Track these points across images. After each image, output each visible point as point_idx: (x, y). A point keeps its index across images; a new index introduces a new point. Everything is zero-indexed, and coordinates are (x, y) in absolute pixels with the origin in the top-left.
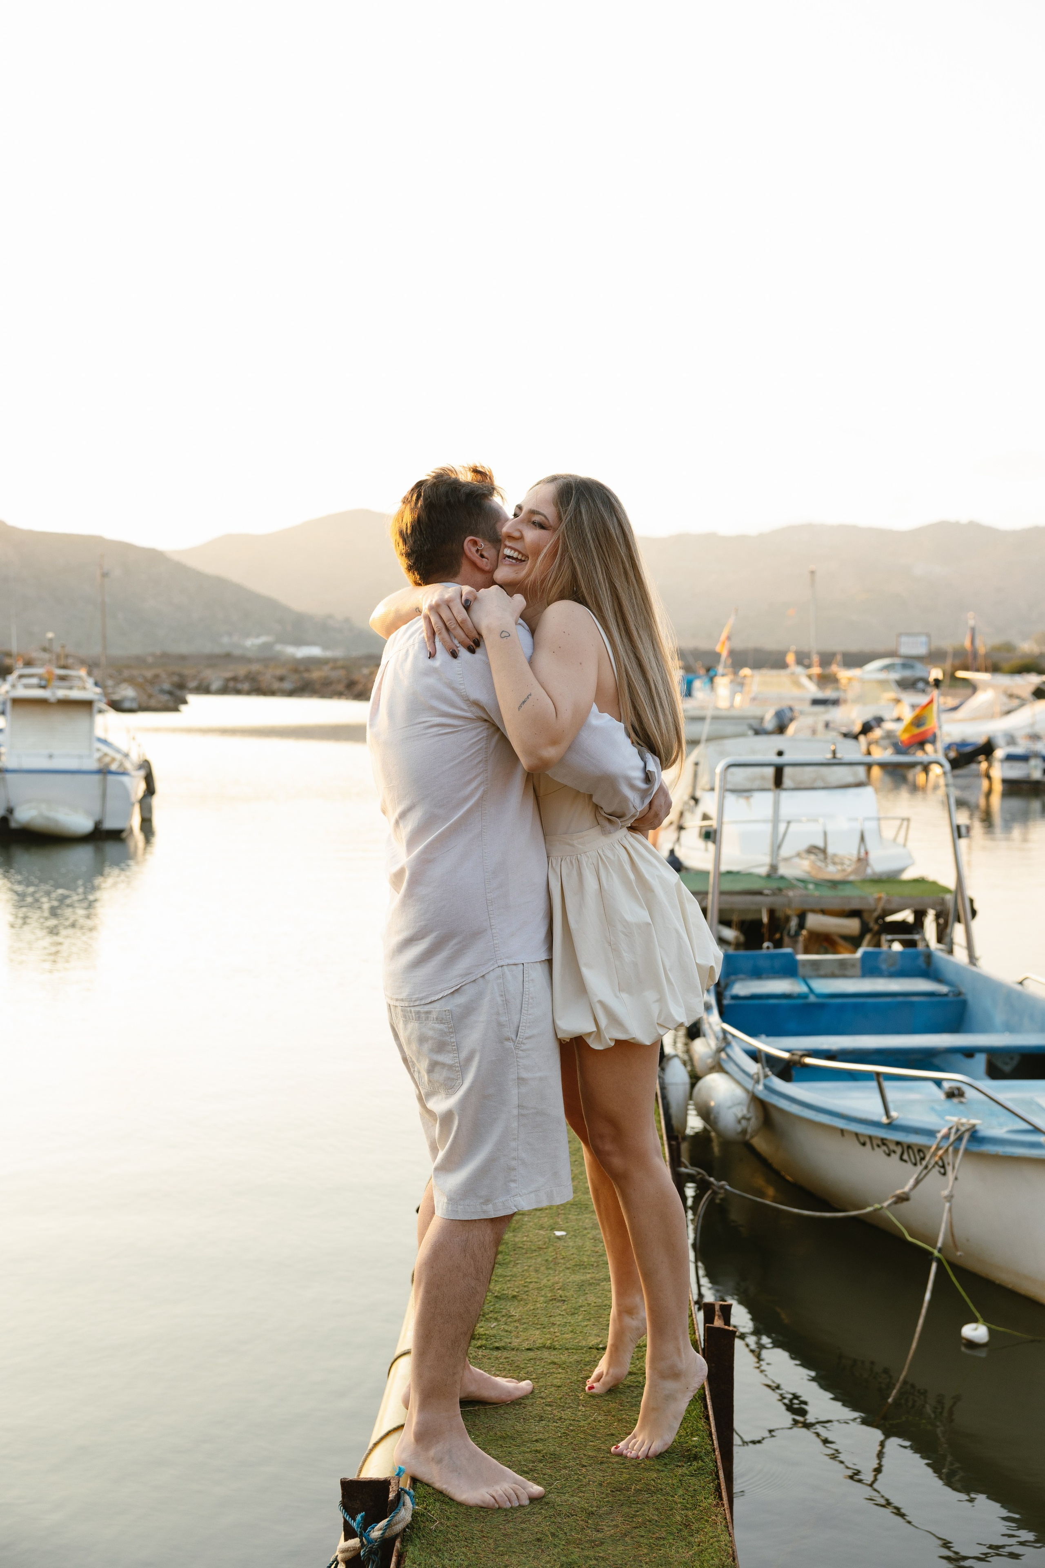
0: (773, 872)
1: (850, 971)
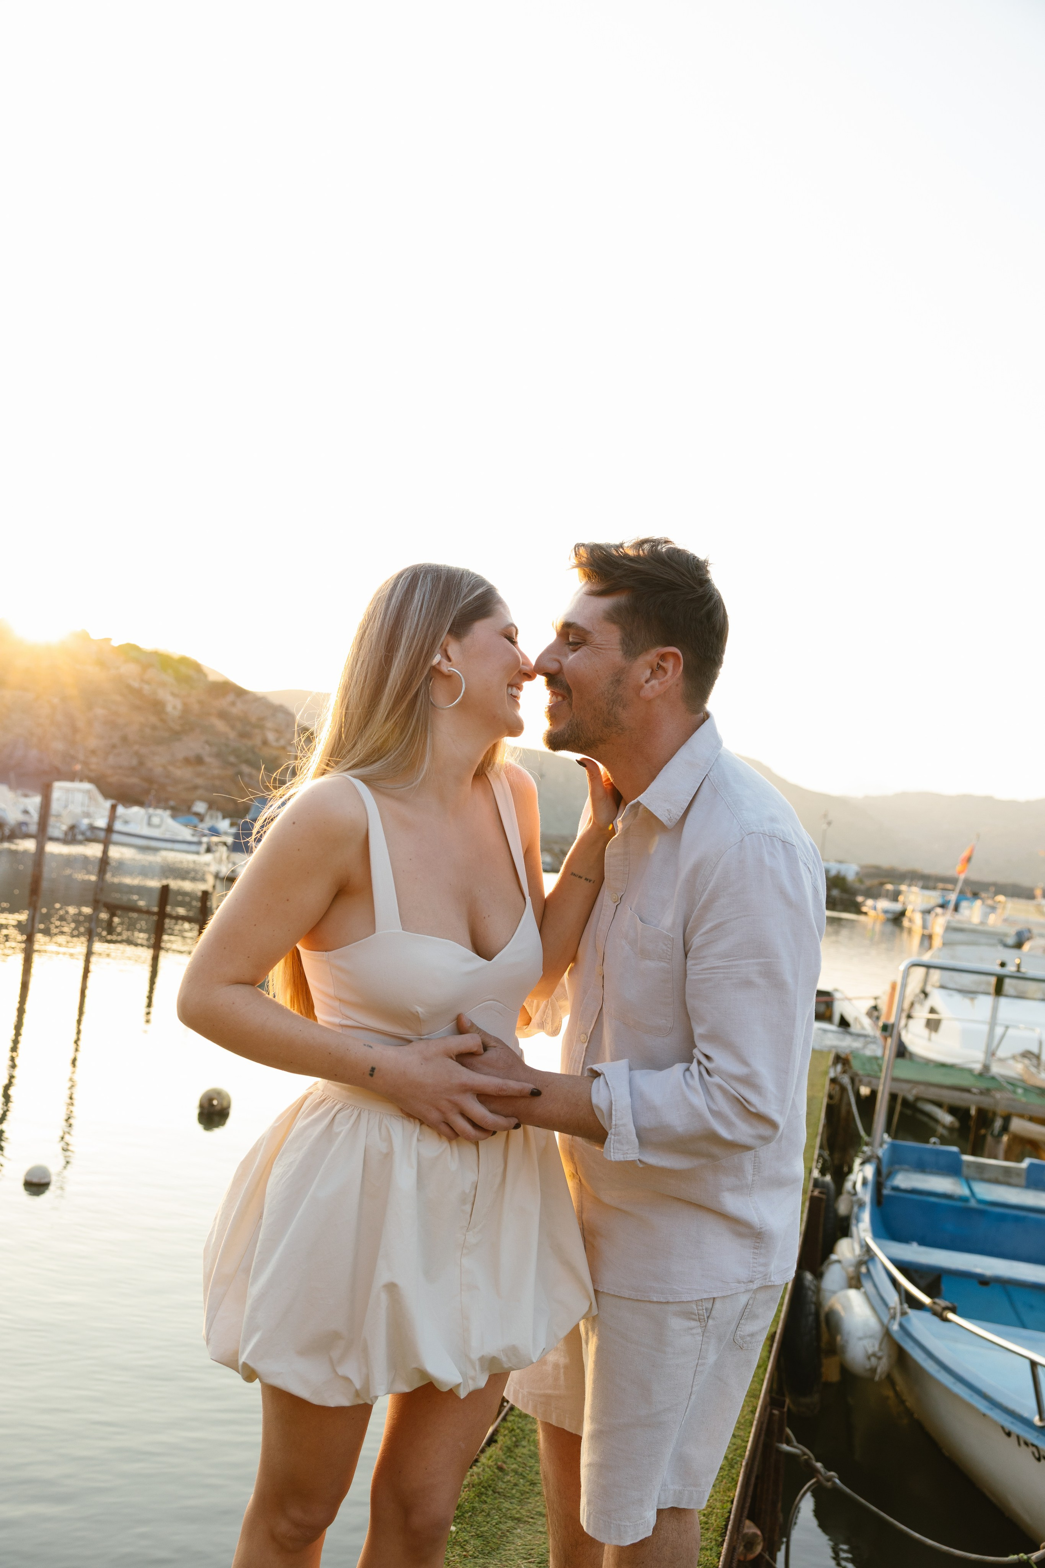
0: (985, 1073)
1: (1014, 1180)
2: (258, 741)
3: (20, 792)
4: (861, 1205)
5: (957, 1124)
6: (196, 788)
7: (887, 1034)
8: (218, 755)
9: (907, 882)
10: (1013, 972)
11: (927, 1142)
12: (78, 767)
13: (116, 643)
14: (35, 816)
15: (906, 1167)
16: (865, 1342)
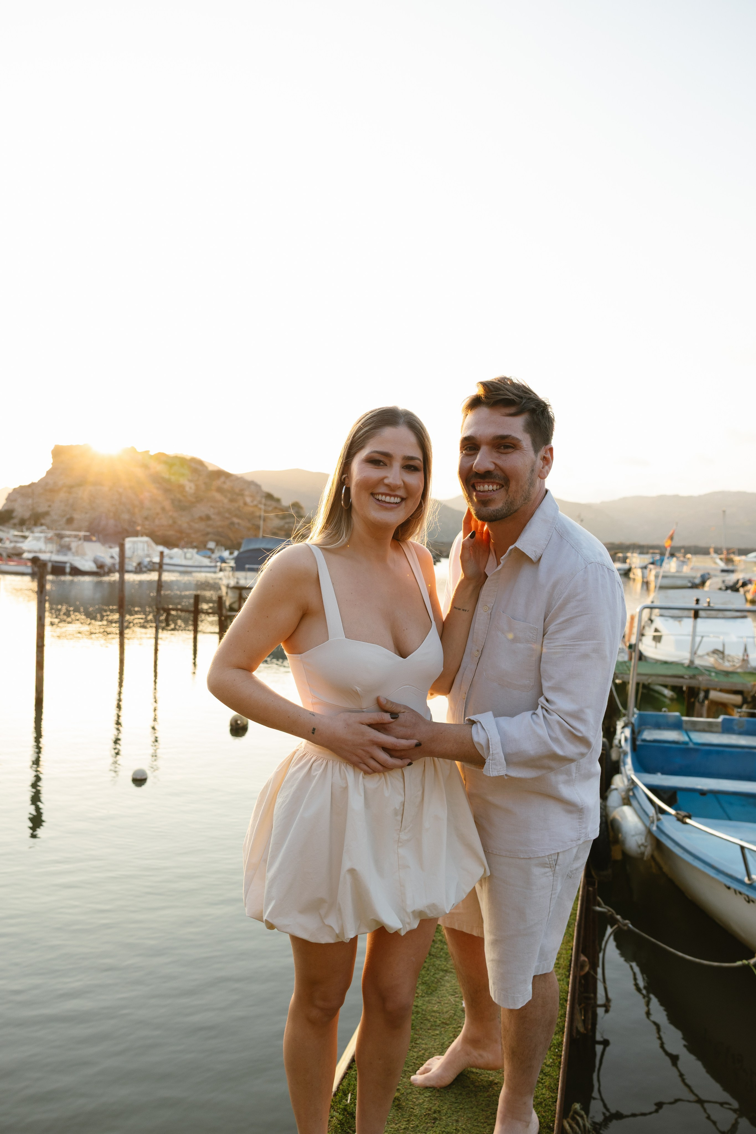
0: (691, 665)
1: (715, 729)
2: (241, 503)
3: (107, 546)
4: (625, 754)
5: (675, 696)
6: (208, 534)
7: (632, 650)
8: (219, 514)
9: (631, 551)
10: (706, 607)
11: (660, 711)
12: (139, 528)
13: (152, 453)
14: (117, 559)
15: (649, 727)
16: (636, 838)
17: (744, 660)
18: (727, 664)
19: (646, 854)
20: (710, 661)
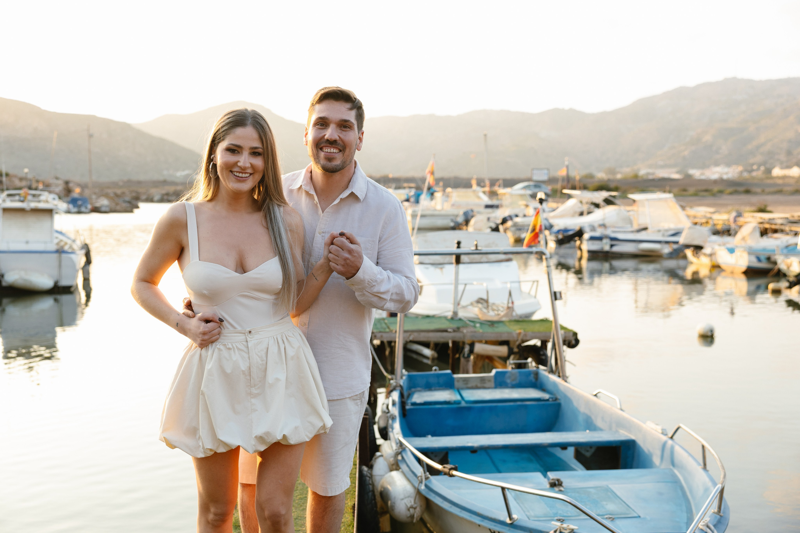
0: (454, 317)
1: (487, 385)
4: (393, 419)
15: (419, 389)
16: (405, 501)
17: (508, 308)
18: (492, 313)
19: (415, 516)
20: (474, 312)
